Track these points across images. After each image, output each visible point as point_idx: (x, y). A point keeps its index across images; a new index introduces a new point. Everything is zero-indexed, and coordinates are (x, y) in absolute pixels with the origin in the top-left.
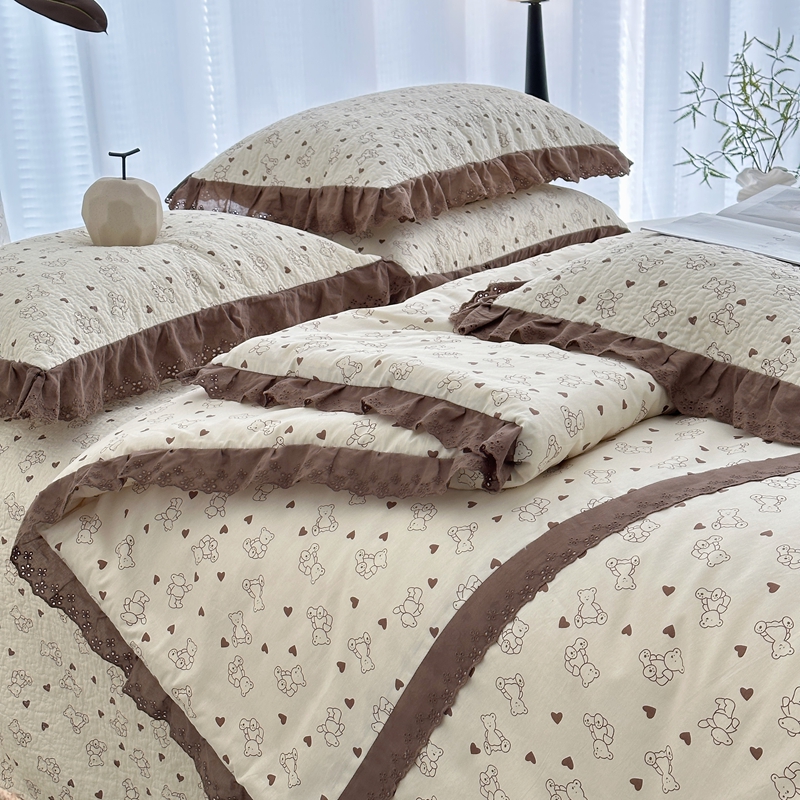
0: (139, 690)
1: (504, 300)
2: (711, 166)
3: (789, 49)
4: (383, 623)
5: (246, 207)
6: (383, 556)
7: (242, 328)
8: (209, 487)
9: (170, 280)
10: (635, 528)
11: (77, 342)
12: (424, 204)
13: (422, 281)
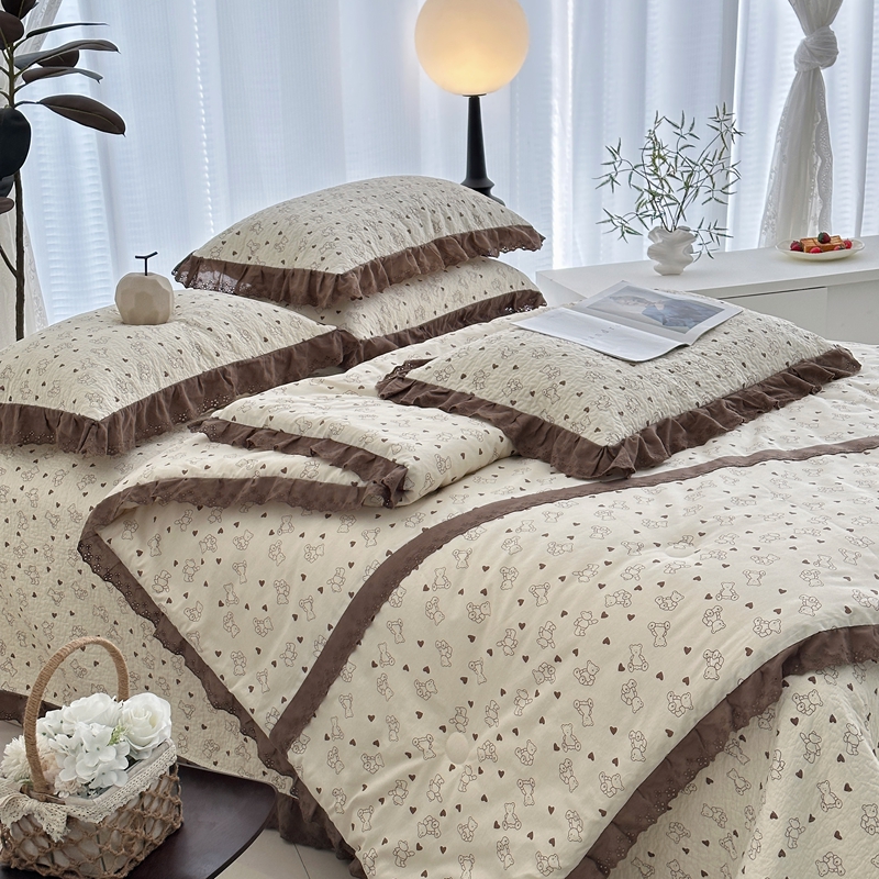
0: (164, 635)
1: (413, 374)
2: (627, 225)
3: (691, 129)
4: (321, 590)
5: (235, 279)
6: (322, 549)
7: (232, 385)
8: (211, 503)
9: (181, 352)
10: (472, 532)
11: (117, 400)
12: (370, 284)
13: (368, 344)
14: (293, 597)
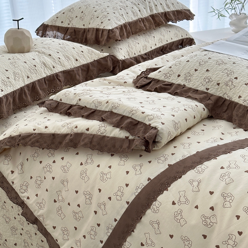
0: (27, 215)
1: (152, 75)
2: (220, 13)
4: (110, 198)
5: (63, 34)
6: (110, 174)
7: (61, 82)
8: (49, 147)
9: (35, 66)
10: (199, 167)
11: (2, 91)
12: (124, 34)
13: (123, 61)
14: (94, 201)
